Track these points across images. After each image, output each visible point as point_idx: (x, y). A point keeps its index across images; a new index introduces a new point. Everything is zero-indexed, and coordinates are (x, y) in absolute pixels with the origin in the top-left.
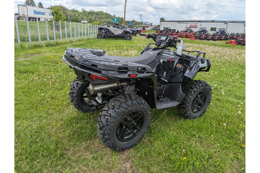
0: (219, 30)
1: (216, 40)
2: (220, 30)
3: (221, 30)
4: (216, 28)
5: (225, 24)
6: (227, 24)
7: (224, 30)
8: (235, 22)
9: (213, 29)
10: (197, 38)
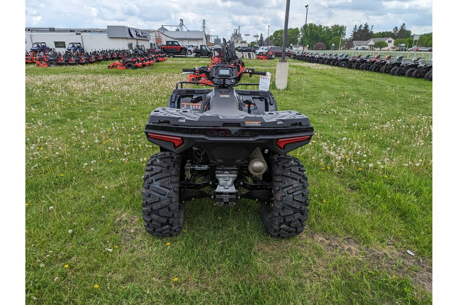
0: (71, 45)
1: (84, 63)
2: (73, 46)
3: (75, 45)
4: (64, 43)
5: (77, 34)
6: (80, 34)
7: (79, 45)
8: (89, 31)
9: (58, 44)
10: (51, 63)
